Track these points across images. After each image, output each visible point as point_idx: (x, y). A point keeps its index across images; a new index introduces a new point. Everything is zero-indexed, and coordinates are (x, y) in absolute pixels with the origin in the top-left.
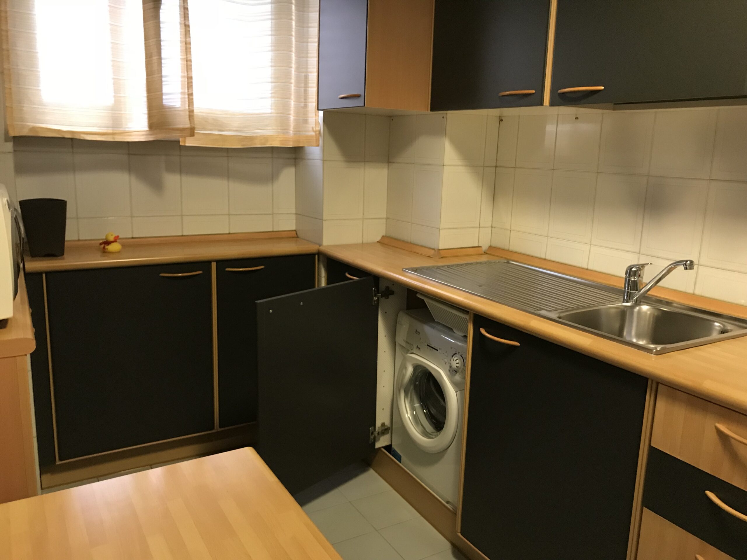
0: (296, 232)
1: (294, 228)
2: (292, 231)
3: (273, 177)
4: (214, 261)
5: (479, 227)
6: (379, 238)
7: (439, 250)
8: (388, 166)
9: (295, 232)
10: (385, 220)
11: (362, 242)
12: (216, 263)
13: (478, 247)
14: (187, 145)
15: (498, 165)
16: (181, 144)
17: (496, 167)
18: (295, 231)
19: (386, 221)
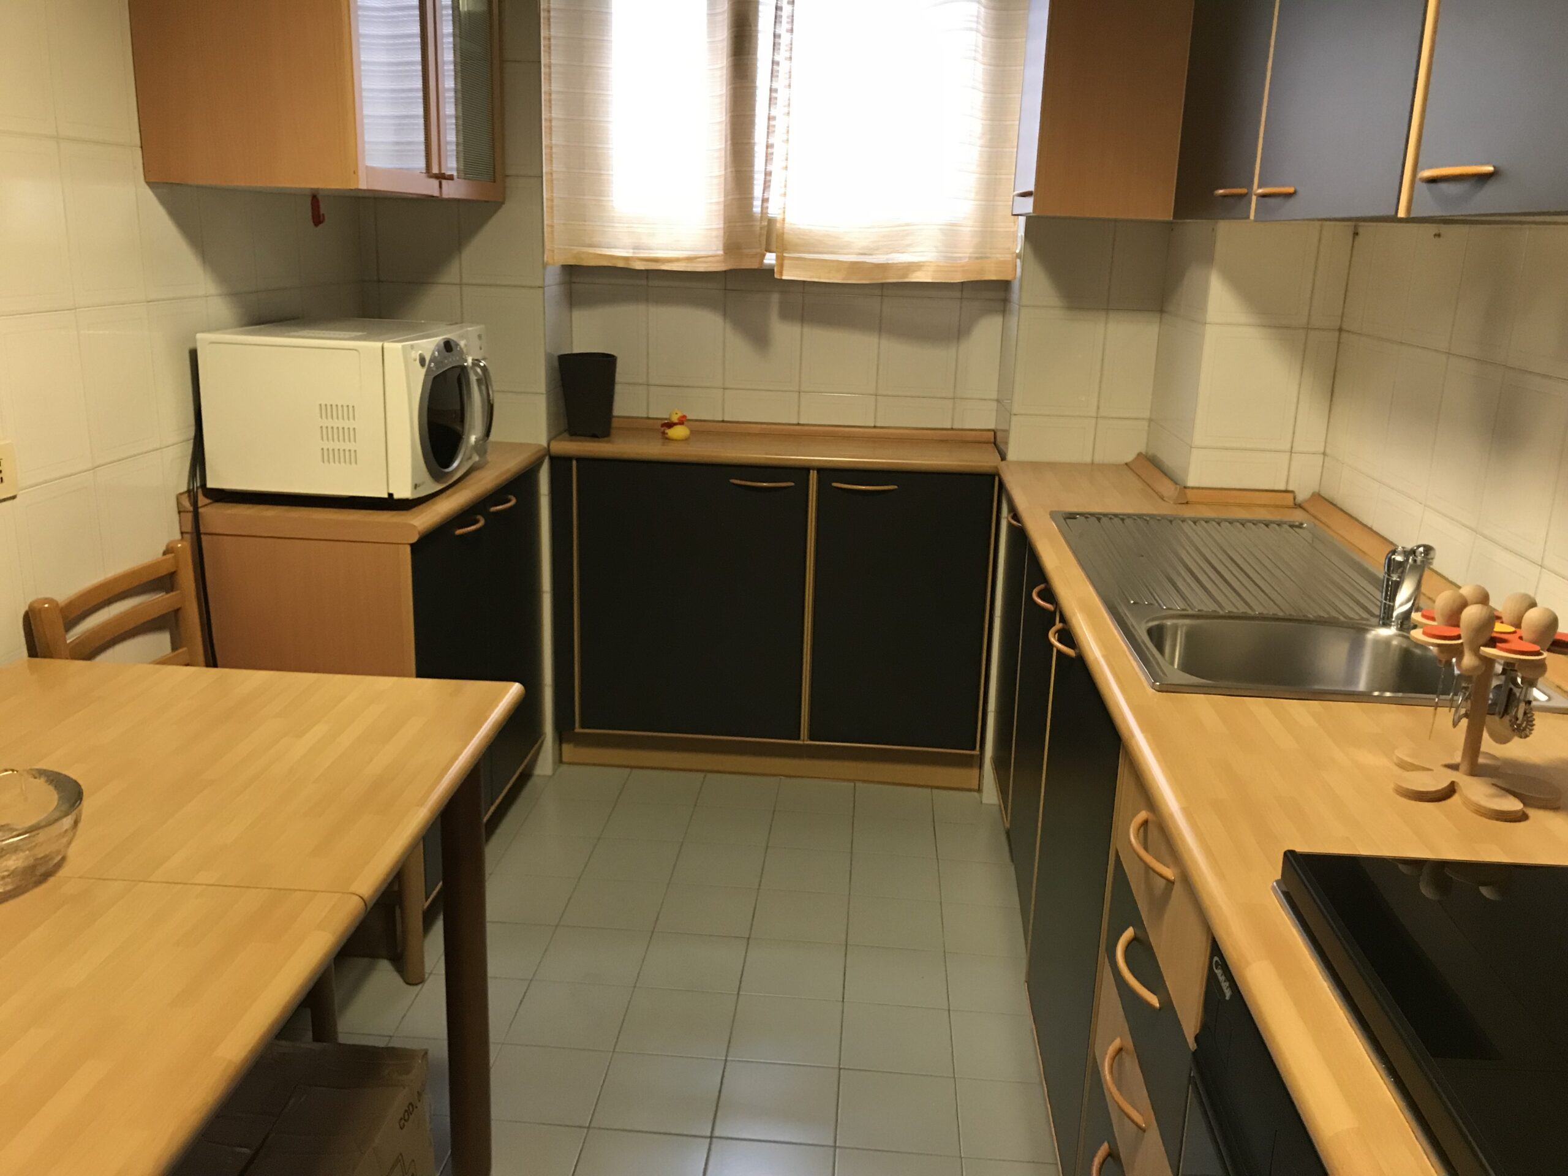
0: (995, 433)
1: (992, 427)
2: (989, 430)
3: (959, 333)
4: (814, 469)
5: (1291, 452)
6: (1130, 457)
7: (1185, 487)
8: (1161, 319)
9: (993, 433)
10: (1146, 424)
11: (1093, 460)
12: (818, 473)
13: (1286, 491)
14: (784, 278)
15: (1345, 327)
16: (777, 276)
17: (1340, 330)
18: (993, 430)
19: (1149, 426)
